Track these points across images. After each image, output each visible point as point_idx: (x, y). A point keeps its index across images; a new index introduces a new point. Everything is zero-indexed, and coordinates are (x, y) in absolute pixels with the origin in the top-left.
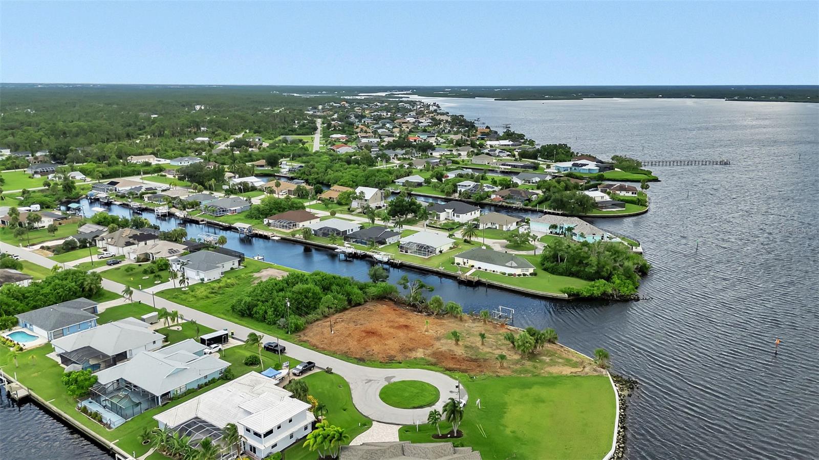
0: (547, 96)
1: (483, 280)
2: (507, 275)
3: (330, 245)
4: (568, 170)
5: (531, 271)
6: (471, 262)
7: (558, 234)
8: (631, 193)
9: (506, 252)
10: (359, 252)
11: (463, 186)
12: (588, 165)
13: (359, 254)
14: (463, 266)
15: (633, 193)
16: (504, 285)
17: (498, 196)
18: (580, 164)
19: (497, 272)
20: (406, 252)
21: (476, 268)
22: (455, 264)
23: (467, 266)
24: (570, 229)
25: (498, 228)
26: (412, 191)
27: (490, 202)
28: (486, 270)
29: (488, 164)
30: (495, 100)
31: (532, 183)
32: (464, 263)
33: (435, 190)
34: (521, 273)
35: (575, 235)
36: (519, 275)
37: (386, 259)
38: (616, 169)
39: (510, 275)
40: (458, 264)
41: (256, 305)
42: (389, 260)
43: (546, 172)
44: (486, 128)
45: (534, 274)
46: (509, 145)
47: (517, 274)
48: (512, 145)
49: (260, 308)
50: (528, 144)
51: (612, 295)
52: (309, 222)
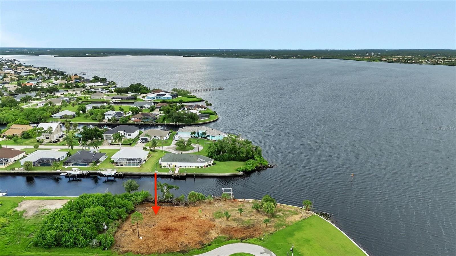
0: (88, 55)
1: (189, 174)
2: (200, 167)
3: (53, 171)
4: (155, 99)
5: (212, 162)
6: (174, 164)
7: (197, 137)
8: (203, 108)
9: (181, 153)
10: (85, 172)
11: (109, 114)
12: (166, 95)
13: (85, 174)
14: (169, 167)
15: (204, 109)
16: (204, 174)
17: (136, 119)
18: (161, 95)
19: (193, 167)
20: (121, 165)
21: (178, 167)
22: (163, 167)
23: (171, 166)
24: (204, 133)
25: (160, 139)
26: (70, 122)
27: (134, 123)
28: (185, 167)
29: (102, 98)
30: (54, 56)
31: (145, 108)
32: (169, 166)
33: (87, 119)
34: (208, 165)
35: (209, 136)
36: (207, 166)
37: (113, 174)
38: (179, 96)
39: (202, 167)
40: (165, 167)
41: (63, 236)
42: (115, 174)
43: (145, 101)
44: (74, 76)
45: (214, 164)
46: (101, 85)
47: (206, 165)
48: (103, 85)
49: (68, 237)
50: (112, 84)
51: (260, 167)
52: (18, 156)
